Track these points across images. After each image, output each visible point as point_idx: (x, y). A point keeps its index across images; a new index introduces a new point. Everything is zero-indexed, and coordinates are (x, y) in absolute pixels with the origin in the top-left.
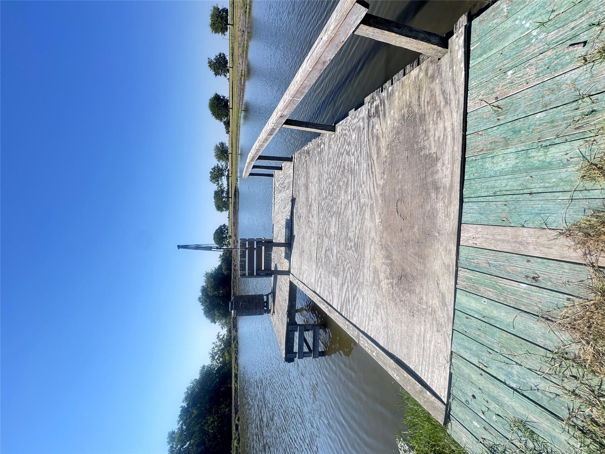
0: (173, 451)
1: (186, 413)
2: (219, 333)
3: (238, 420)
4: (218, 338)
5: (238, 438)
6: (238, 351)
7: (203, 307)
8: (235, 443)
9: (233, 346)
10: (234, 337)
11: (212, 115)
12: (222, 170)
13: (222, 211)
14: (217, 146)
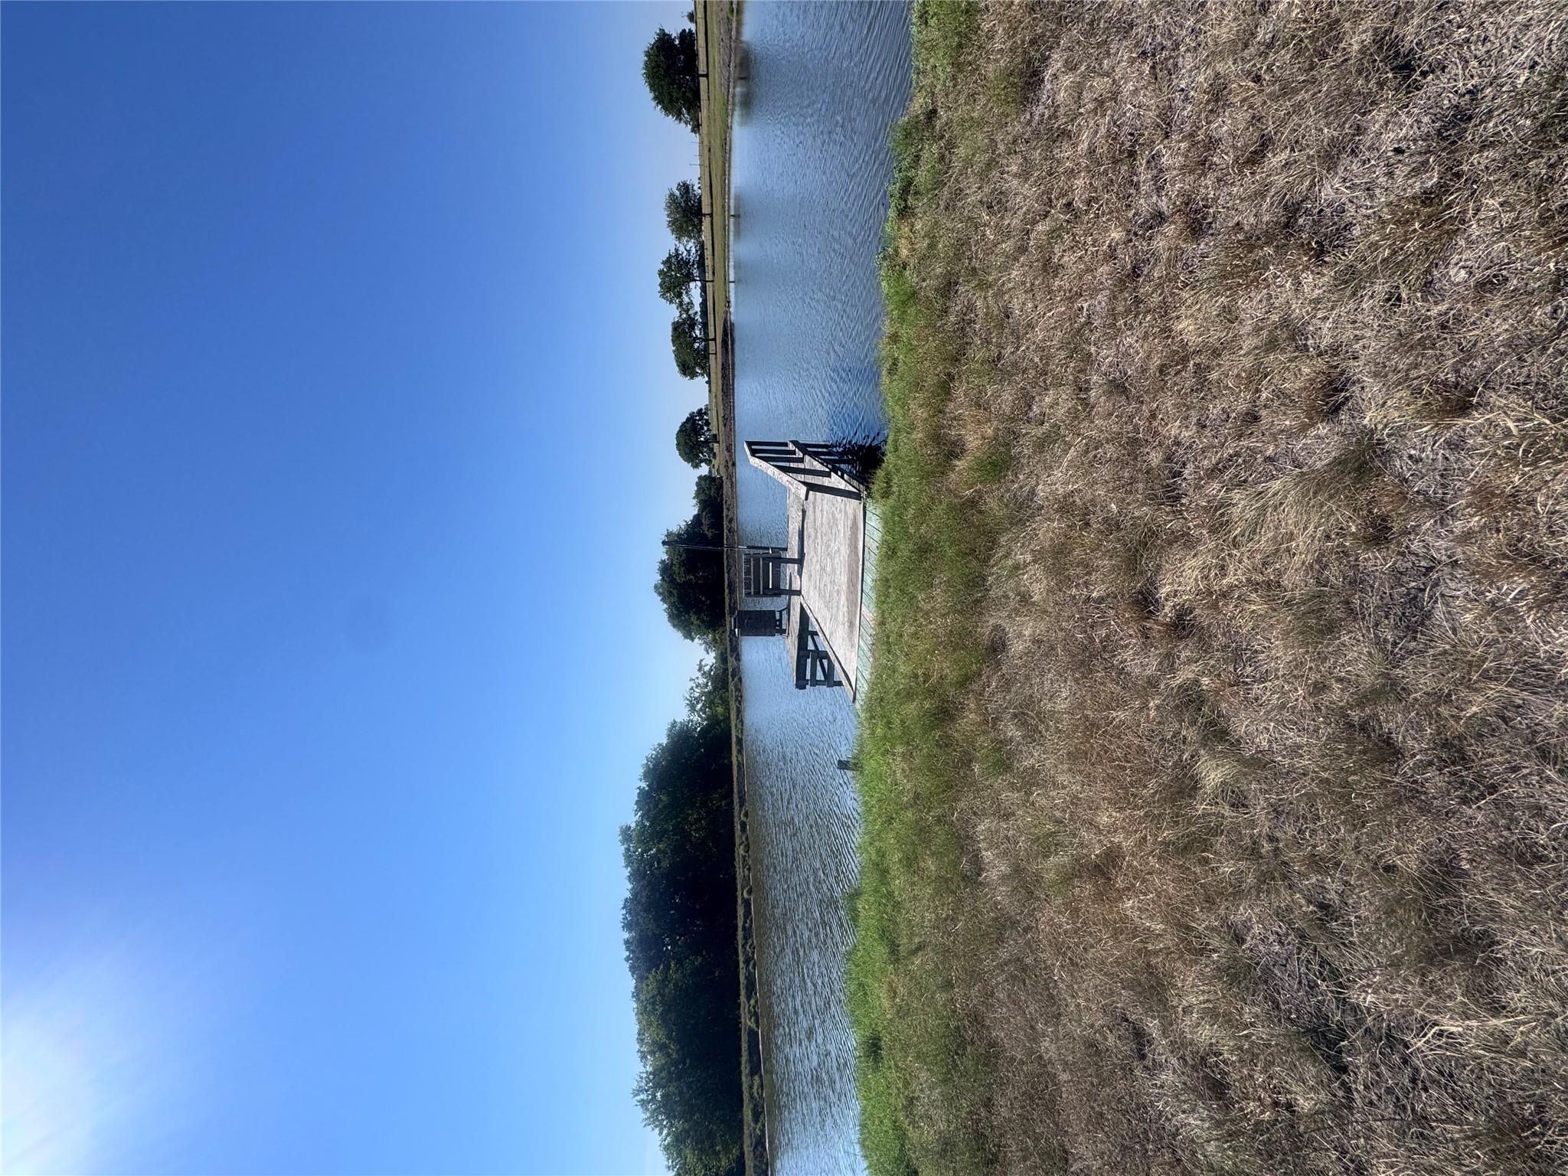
0: (631, 856)
1: (646, 800)
2: (701, 661)
3: (746, 815)
4: (700, 670)
5: (746, 843)
6: (741, 697)
7: (665, 606)
8: (740, 851)
9: (731, 687)
10: (734, 670)
11: (654, 103)
12: (687, 263)
13: (693, 375)
14: (672, 195)
